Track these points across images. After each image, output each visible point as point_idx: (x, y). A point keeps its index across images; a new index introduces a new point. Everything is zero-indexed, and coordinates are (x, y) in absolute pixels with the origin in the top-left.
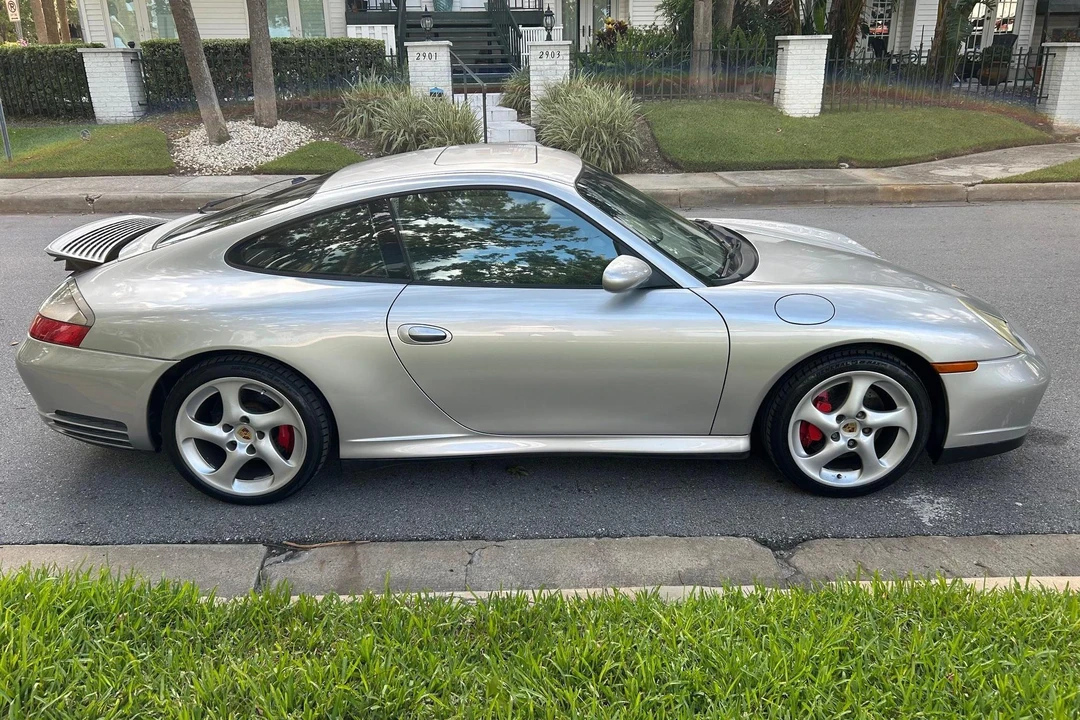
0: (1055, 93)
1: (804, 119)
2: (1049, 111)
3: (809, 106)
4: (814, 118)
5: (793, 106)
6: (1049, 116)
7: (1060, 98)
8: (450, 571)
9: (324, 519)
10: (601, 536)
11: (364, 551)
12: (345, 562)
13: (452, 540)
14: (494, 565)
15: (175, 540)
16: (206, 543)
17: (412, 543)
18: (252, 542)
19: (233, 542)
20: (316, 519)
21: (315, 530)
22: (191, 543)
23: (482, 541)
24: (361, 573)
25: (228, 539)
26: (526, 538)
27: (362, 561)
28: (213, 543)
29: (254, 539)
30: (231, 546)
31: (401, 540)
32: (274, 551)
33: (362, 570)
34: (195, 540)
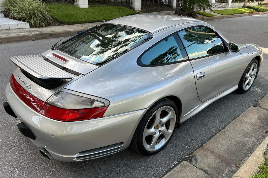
0: (134, 2)
1: (85, 9)
2: (134, 7)
3: (85, 5)
4: (87, 8)
5: (82, 5)
6: (134, 8)
7: (136, 3)
8: (230, 141)
9: (183, 145)
10: (235, 118)
11: (207, 147)
12: (209, 153)
13: (216, 134)
14: (233, 135)
15: (161, 175)
16: (171, 170)
17: (212, 139)
18: (180, 162)
19: (176, 165)
20: (182, 146)
21: (188, 149)
22: (167, 173)
23: (221, 131)
24: (217, 153)
25: (174, 165)
26: (226, 125)
27: (212, 150)
28: (172, 169)
29: (180, 161)
30: (178, 167)
31: (208, 140)
32: (189, 161)
33: (216, 152)
34: (167, 172)
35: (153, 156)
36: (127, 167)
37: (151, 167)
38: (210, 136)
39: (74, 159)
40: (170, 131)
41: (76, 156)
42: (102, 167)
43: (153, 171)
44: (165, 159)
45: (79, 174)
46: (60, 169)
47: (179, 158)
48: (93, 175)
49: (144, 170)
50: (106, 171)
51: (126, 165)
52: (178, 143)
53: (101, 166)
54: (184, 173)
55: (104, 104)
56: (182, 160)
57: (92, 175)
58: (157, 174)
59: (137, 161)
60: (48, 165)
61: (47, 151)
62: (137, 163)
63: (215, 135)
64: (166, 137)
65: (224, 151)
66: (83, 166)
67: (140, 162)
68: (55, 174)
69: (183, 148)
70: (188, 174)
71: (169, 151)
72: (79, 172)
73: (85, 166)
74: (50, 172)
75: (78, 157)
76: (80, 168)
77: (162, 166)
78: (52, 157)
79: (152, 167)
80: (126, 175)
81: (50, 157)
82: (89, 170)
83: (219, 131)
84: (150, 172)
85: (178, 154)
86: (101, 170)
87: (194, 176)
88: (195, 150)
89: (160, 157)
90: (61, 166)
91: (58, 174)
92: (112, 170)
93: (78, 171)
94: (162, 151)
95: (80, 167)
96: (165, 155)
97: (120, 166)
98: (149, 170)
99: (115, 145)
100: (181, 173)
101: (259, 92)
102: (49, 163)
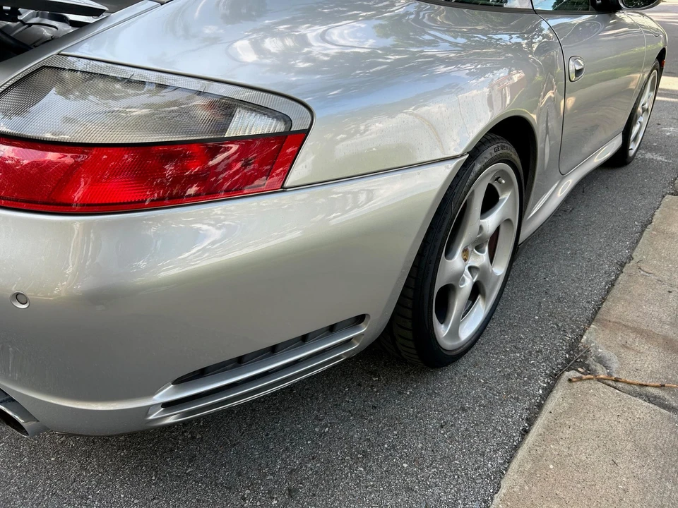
8: (670, 292)
9: (537, 318)
10: (644, 226)
11: (616, 318)
12: (631, 335)
13: (619, 275)
14: (669, 274)
15: (517, 437)
16: (538, 413)
17: (614, 291)
18: (555, 377)
19: (549, 390)
20: (536, 322)
21: (559, 330)
22: (531, 425)
23: (627, 265)
24: (656, 332)
25: (541, 392)
26: (633, 248)
27: (635, 325)
28: (540, 406)
29: (552, 372)
30: (557, 394)
31: (606, 295)
32: (580, 369)
33: (651, 331)
34: (531, 421)
35: (451, 367)
36: (371, 421)
37: (463, 410)
38: (607, 283)
39: (151, 418)
40: (499, 270)
41: (160, 397)
42: (267, 435)
43: (476, 425)
44: (500, 372)
45: (173, 478)
46: (82, 468)
47: (545, 362)
48: (239, 474)
49: (442, 427)
50: (287, 449)
51: (364, 413)
52: (517, 313)
53: (263, 429)
54: (591, 416)
55: (286, 123)
56: (561, 370)
57: (234, 475)
58: (498, 434)
59: (400, 393)
60: (21, 455)
61: (7, 394)
62: (405, 400)
63: (616, 278)
64: (487, 291)
65: (671, 324)
66: (184, 440)
67: (412, 395)
68: (58, 496)
69: (542, 327)
70: (607, 420)
71: (501, 343)
72: (172, 467)
73: (193, 438)
74: (32, 488)
75: (168, 406)
76: (171, 450)
77: (500, 400)
78: (35, 419)
79: (469, 408)
80: (378, 455)
81: (21, 421)
82: (216, 452)
83: (622, 265)
84: (467, 430)
85: (537, 352)
86: (267, 449)
87: (630, 424)
88: (584, 332)
89: (481, 368)
90: (85, 452)
91: (74, 491)
92: (313, 441)
93: (167, 465)
94: (477, 345)
95: (170, 445)
96: (493, 357)
97: (343, 421)
98: (462, 422)
99: (332, 329)
100: (582, 419)
101: (661, 161)
102: (25, 449)
